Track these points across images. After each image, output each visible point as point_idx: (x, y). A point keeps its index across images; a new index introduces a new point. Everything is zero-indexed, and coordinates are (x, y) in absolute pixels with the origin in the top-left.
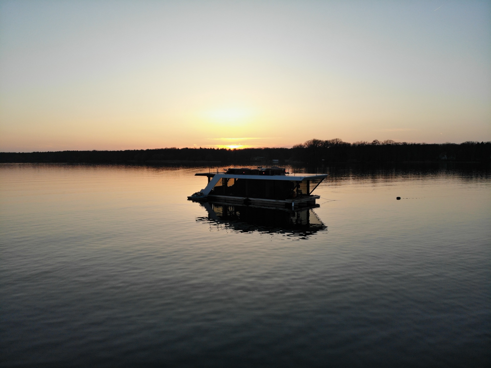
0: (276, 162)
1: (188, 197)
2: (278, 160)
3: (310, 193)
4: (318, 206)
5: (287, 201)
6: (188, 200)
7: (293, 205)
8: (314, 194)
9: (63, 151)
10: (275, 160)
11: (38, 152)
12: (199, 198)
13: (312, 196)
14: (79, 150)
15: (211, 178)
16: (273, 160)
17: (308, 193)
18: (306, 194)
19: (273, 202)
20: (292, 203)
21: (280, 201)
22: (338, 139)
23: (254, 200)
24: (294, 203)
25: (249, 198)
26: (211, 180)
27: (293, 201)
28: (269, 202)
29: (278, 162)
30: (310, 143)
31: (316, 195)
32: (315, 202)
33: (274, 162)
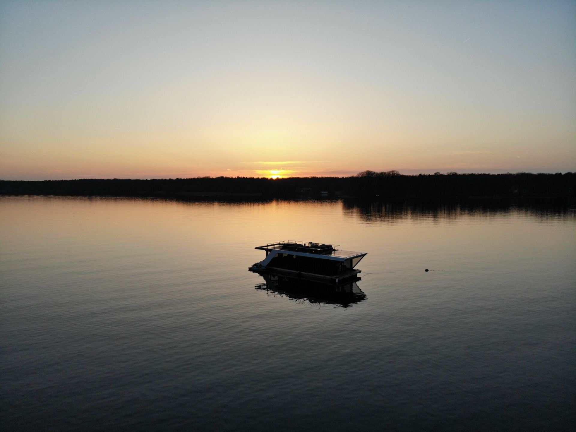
0: (325, 195)
1: (249, 268)
2: (327, 192)
3: (353, 267)
4: (359, 279)
5: (333, 277)
6: (249, 270)
7: (337, 281)
8: (356, 269)
9: (78, 179)
10: (324, 192)
11: (50, 181)
12: (259, 270)
13: (355, 270)
14: (97, 178)
15: (269, 252)
16: (321, 192)
17: (352, 267)
18: (350, 267)
19: (321, 277)
20: (336, 279)
21: (327, 277)
22: (395, 172)
23: (305, 274)
24: (338, 279)
25: (302, 272)
26: (269, 254)
27: (337, 278)
28: (318, 276)
29: (327, 195)
30: (364, 175)
31: (358, 270)
32: (357, 276)
33: (323, 195)
